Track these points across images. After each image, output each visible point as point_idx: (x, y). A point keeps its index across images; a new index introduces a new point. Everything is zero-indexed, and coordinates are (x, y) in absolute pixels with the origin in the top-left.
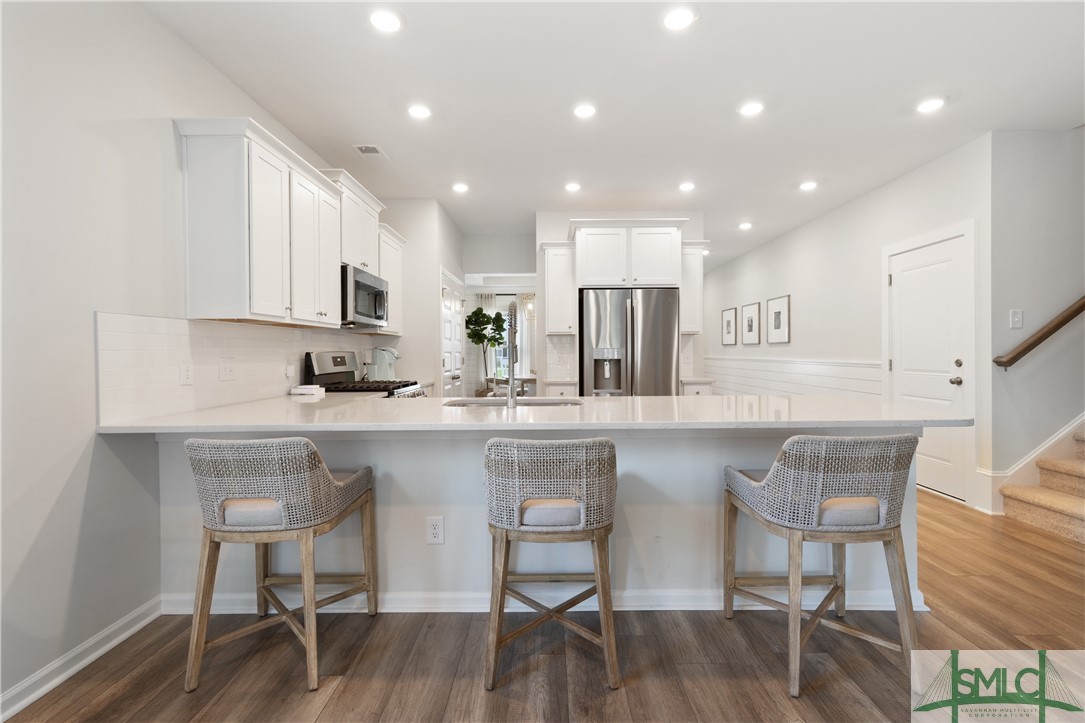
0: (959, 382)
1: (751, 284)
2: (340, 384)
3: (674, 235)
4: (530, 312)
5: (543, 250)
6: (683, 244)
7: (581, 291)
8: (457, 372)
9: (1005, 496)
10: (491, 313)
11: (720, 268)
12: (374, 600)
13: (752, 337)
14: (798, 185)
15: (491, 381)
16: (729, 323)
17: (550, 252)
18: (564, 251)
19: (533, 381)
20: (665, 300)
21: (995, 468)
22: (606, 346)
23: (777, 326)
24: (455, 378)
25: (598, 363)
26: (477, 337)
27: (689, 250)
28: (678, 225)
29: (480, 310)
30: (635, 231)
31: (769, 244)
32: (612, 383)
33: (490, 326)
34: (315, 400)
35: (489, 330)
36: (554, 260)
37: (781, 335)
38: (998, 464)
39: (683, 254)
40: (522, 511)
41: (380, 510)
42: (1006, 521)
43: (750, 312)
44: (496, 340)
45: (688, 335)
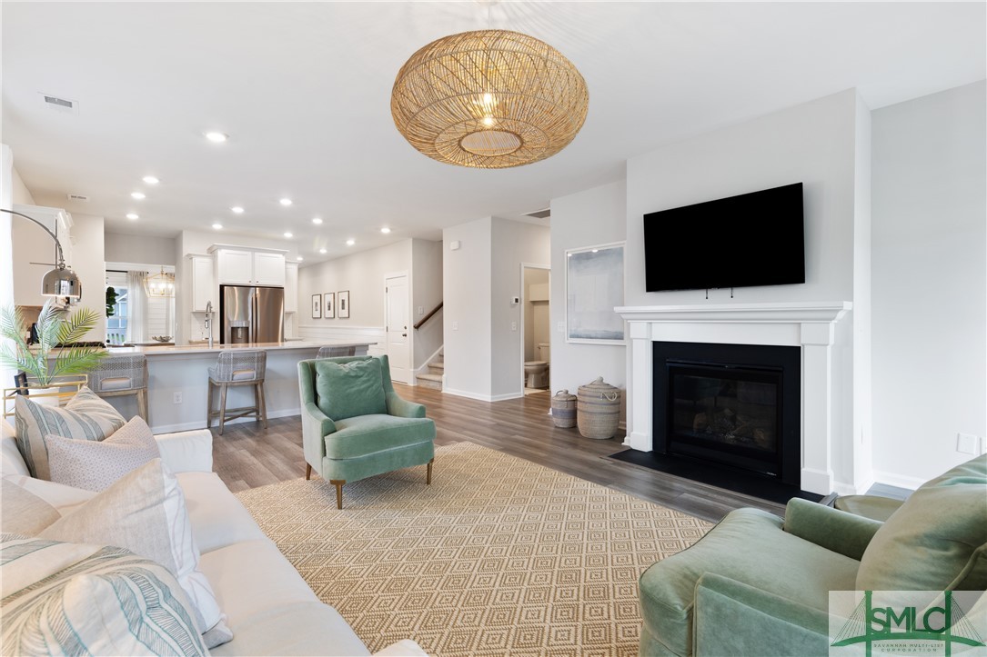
0: (405, 335)
1: (329, 281)
3: (281, 258)
5: (190, 257)
6: (286, 262)
7: (222, 287)
9: (418, 378)
11: (312, 267)
13: (330, 314)
14: (345, 241)
16: (316, 304)
17: (196, 261)
18: (207, 260)
20: (274, 295)
22: (235, 319)
23: (343, 308)
25: (234, 330)
27: (289, 266)
28: (284, 253)
30: (257, 254)
31: (339, 260)
32: (243, 340)
36: (201, 266)
37: (345, 313)
38: (415, 367)
39: (286, 268)
40: (233, 376)
42: (418, 387)
43: (329, 298)
45: (289, 314)
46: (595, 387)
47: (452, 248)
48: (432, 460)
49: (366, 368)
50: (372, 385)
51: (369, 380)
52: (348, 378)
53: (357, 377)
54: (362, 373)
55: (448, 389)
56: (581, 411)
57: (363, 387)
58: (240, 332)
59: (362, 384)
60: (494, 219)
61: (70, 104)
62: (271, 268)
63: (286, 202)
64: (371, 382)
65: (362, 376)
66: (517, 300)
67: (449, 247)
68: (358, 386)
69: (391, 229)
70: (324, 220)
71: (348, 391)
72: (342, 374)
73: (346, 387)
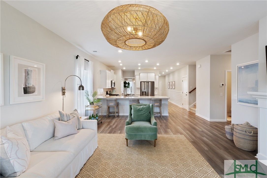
0: (187, 95)
1: (171, 78)
2: (111, 95)
3: (154, 74)
4: (134, 82)
7: (141, 82)
8: (123, 93)
9: (190, 109)
10: (127, 82)
11: (168, 75)
12: (118, 114)
13: (171, 87)
14: (170, 68)
15: (127, 94)
16: (169, 84)
17: (136, 76)
18: (139, 76)
19: (134, 94)
20: (153, 83)
21: (189, 105)
22: (143, 89)
23: (174, 86)
24: (123, 94)
26: (125, 86)
28: (154, 73)
29: (125, 82)
30: (148, 74)
32: (145, 95)
33: (127, 84)
34: (108, 96)
35: (127, 85)
36: (137, 77)
39: (155, 77)
41: (119, 106)
42: (190, 111)
43: (171, 83)
44: (128, 87)
45: (156, 88)
46: (242, 126)
47: (198, 67)
48: (156, 139)
49: (145, 108)
50: (145, 113)
51: (145, 112)
52: (139, 110)
53: (141, 110)
54: (143, 109)
55: (197, 114)
56: (235, 136)
57: (143, 113)
58: (144, 93)
59: (143, 112)
60: (211, 56)
61: (96, 51)
62: (151, 77)
63: (147, 61)
64: (146, 112)
65: (143, 110)
66: (223, 85)
67: (198, 66)
68: (142, 112)
69: (180, 64)
70: (160, 64)
71: (138, 114)
72: (137, 109)
73: (138, 113)
